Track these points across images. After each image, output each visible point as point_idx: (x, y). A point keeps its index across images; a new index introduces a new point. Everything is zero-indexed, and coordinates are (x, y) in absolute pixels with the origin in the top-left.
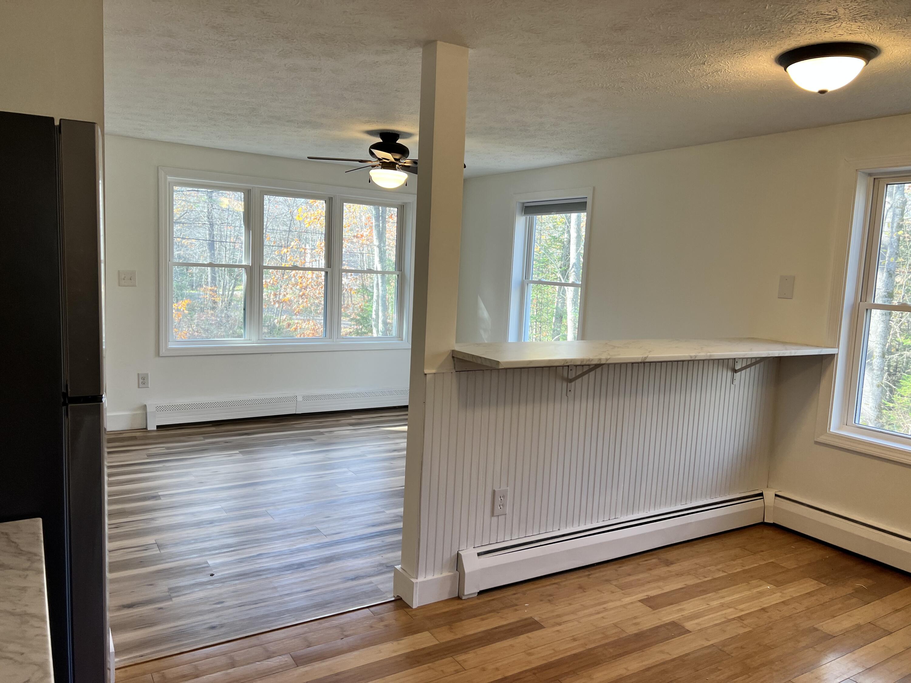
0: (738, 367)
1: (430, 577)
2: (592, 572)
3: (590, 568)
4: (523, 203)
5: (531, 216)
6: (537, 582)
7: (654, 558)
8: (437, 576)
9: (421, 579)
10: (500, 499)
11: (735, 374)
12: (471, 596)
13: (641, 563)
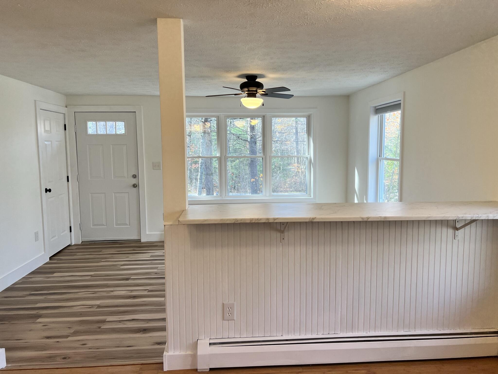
0: (458, 226)
1: (177, 353)
2: (304, 370)
3: (305, 367)
4: (375, 107)
5: (381, 115)
6: (258, 369)
7: (364, 370)
8: (183, 353)
9: (171, 353)
10: (228, 310)
11: (456, 231)
12: (204, 371)
13: (349, 371)
